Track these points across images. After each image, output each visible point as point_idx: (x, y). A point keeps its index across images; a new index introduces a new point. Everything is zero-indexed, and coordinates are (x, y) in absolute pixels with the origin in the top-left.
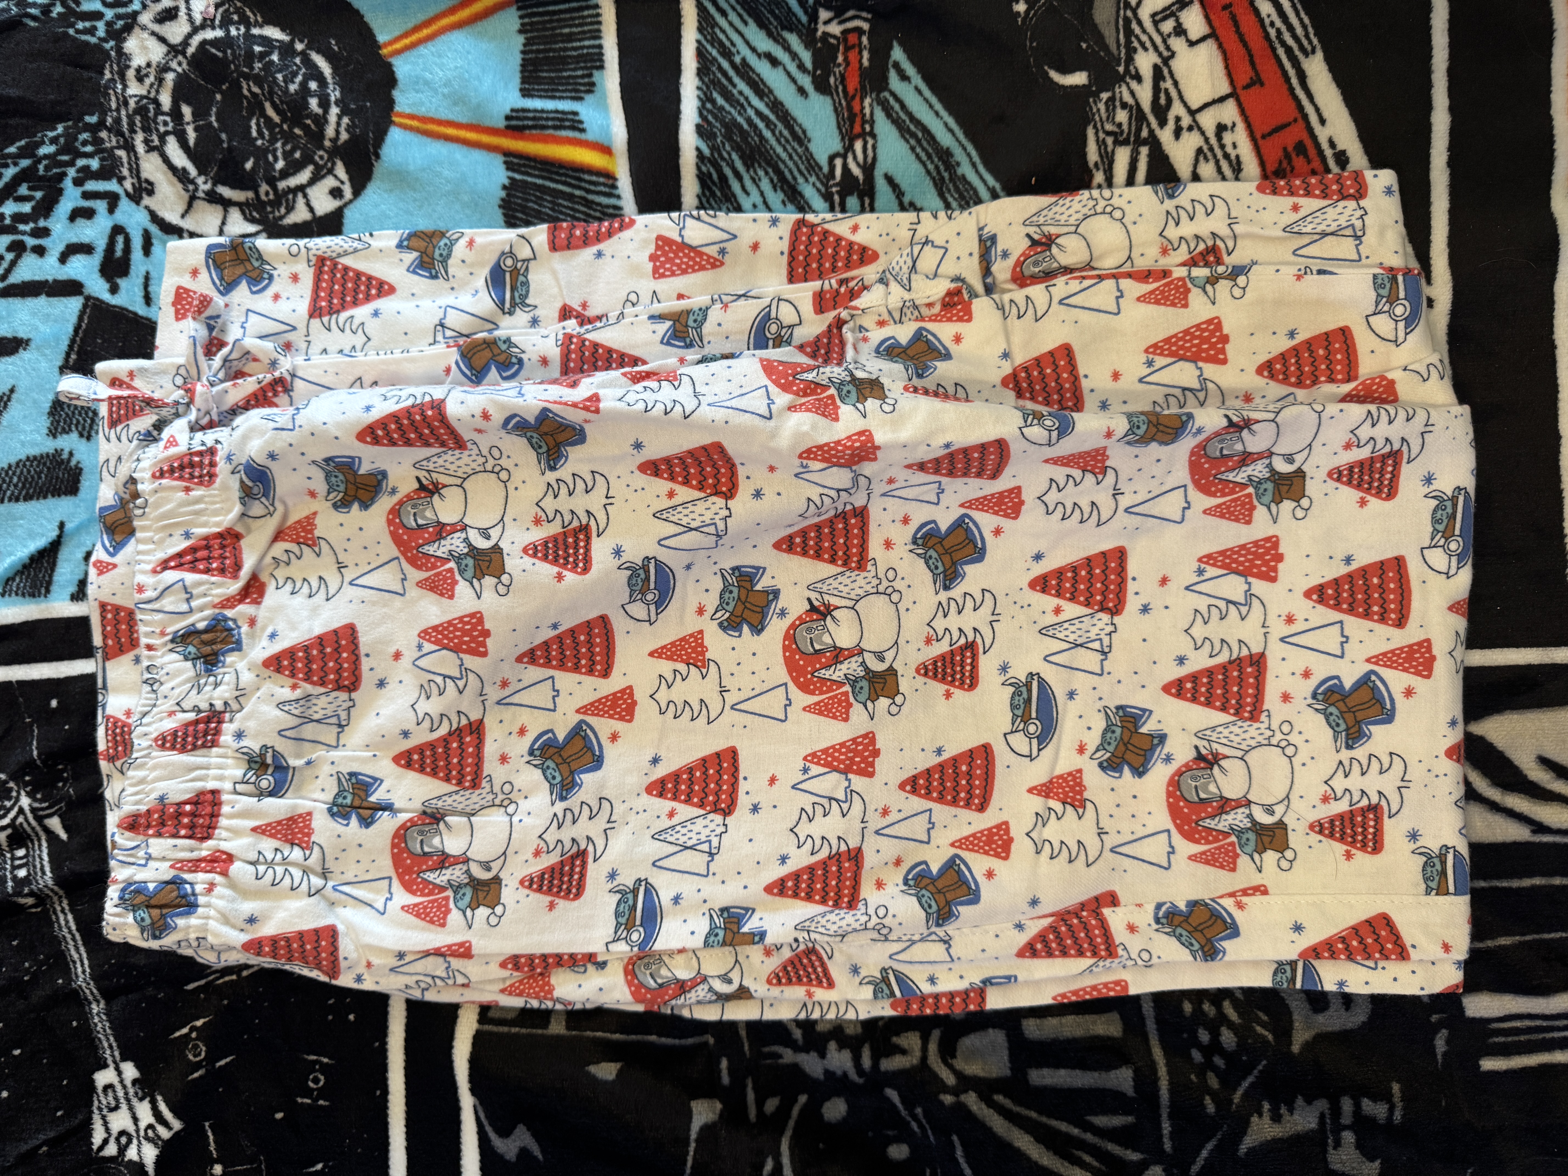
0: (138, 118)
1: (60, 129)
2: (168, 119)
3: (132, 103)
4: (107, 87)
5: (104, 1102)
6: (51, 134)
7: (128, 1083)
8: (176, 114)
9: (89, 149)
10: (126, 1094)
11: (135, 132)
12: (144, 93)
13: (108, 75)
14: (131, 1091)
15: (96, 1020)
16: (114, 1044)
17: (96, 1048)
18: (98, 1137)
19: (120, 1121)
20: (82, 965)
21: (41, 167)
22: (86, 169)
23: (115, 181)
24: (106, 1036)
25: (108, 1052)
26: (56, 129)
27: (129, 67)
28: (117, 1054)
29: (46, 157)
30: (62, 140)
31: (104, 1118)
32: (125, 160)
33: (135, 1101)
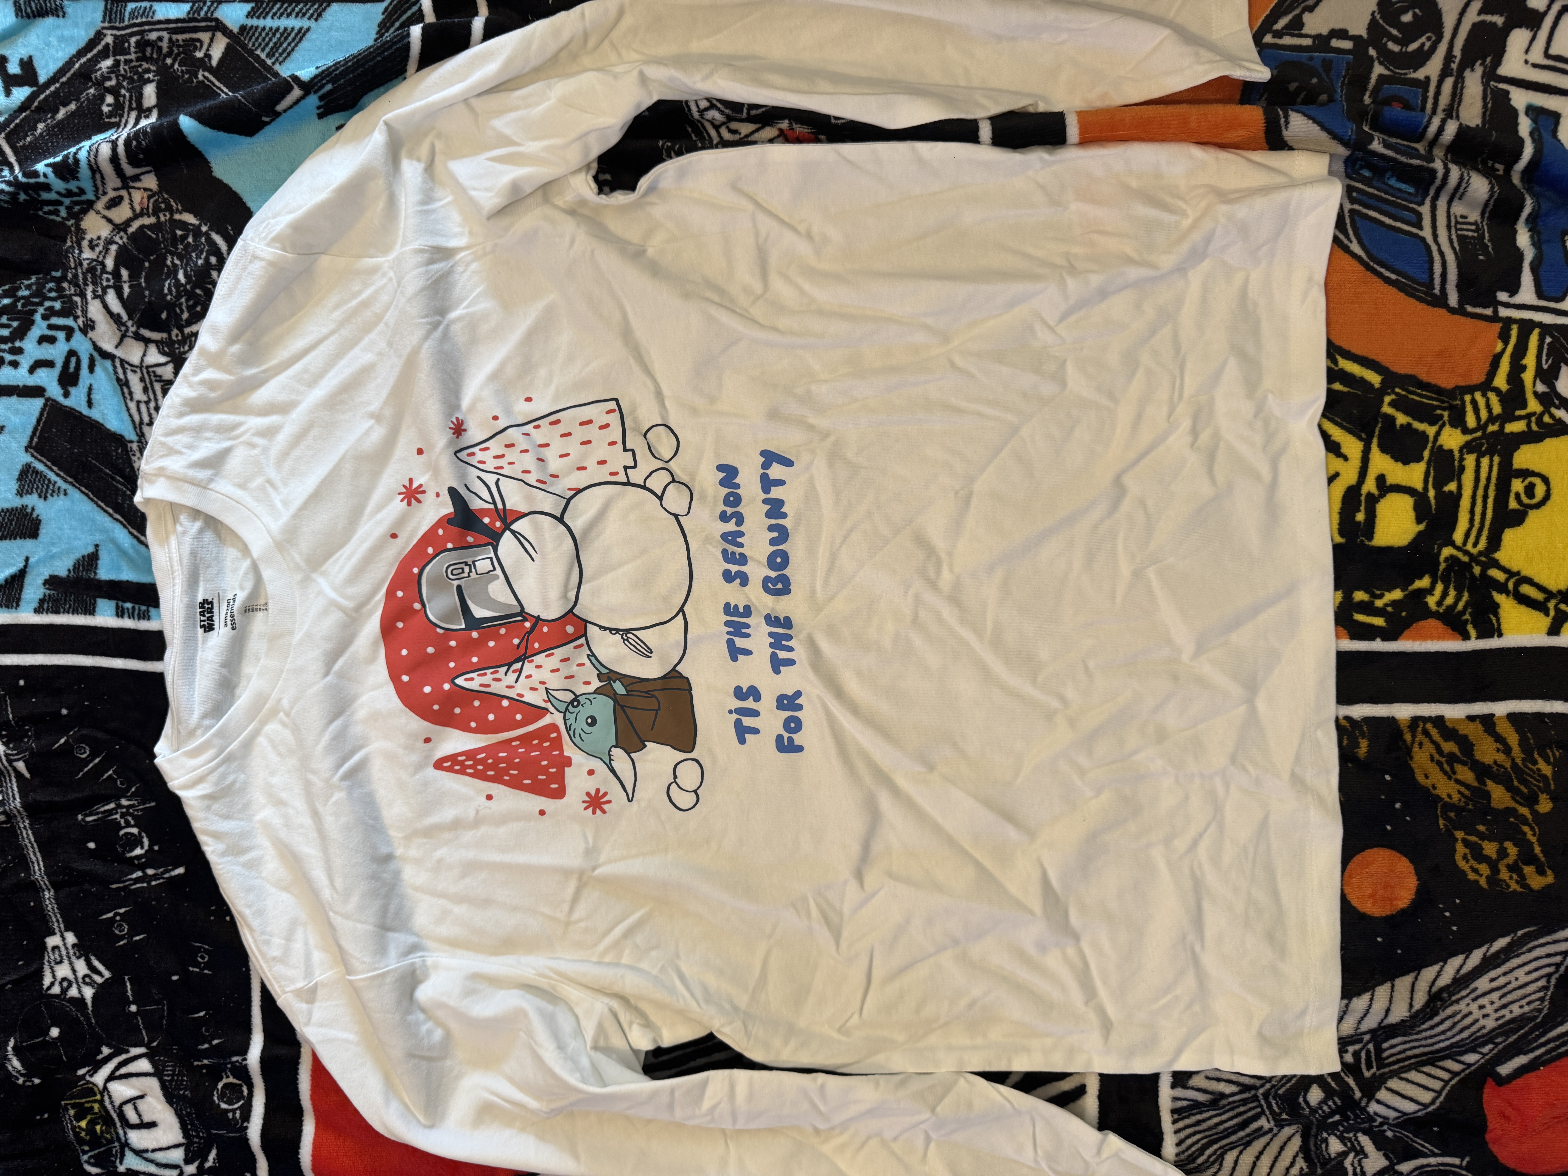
0: (90, 275)
1: (33, 279)
2: (110, 277)
3: (85, 264)
4: (67, 251)
5: (52, 957)
6: (26, 282)
7: (69, 946)
8: (116, 274)
9: (53, 294)
10: (68, 953)
11: (87, 285)
12: (95, 257)
13: (69, 244)
14: (71, 952)
15: (48, 902)
16: (60, 920)
17: (48, 921)
18: (47, 981)
19: (63, 971)
20: (39, 865)
21: (19, 305)
22: (51, 309)
23: (71, 318)
24: (54, 914)
25: (56, 924)
26: (30, 279)
27: (84, 239)
28: (62, 926)
29: (23, 297)
30: (34, 287)
31: (52, 968)
32: (79, 304)
33: (73, 959)
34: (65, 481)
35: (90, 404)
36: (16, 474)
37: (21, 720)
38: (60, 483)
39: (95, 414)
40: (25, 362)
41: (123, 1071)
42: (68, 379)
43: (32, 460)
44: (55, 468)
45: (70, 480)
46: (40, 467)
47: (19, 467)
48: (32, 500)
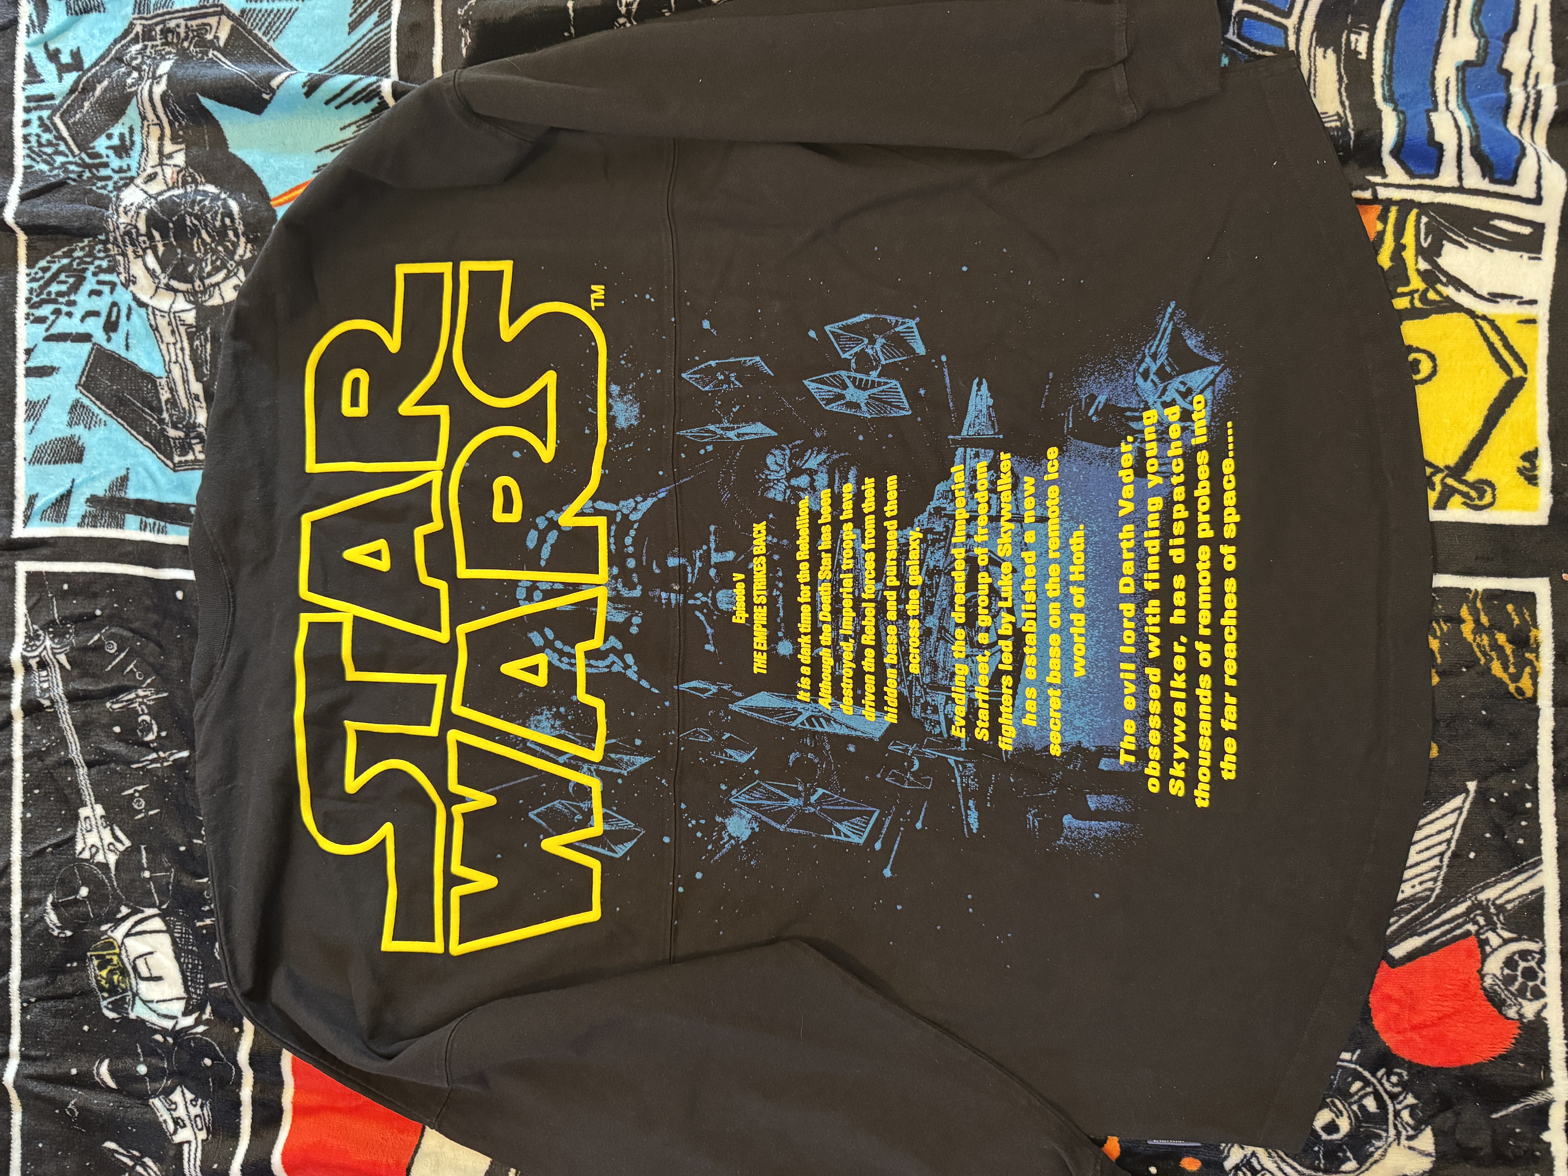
0: (127, 237)
1: (86, 242)
2: (145, 238)
3: (122, 227)
4: (107, 217)
5: (84, 826)
6: (81, 245)
7: (98, 817)
8: (150, 236)
10: (97, 823)
11: (126, 245)
12: (129, 221)
13: (109, 211)
14: (99, 822)
15: (82, 778)
16: (91, 793)
17: (81, 795)
18: (79, 846)
19: (93, 839)
20: (75, 745)
21: (75, 264)
23: (115, 274)
24: (87, 787)
25: (88, 798)
26: (83, 242)
27: (121, 206)
28: (93, 799)
30: (86, 249)
31: (83, 836)
32: (122, 262)
33: (101, 828)
34: (106, 413)
35: (127, 347)
36: (68, 408)
37: (65, 619)
38: (102, 416)
39: (131, 356)
40: (78, 312)
41: (138, 928)
42: (111, 327)
43: (81, 396)
44: (98, 403)
45: (110, 412)
46: (86, 402)
47: (70, 402)
48: (79, 431)
